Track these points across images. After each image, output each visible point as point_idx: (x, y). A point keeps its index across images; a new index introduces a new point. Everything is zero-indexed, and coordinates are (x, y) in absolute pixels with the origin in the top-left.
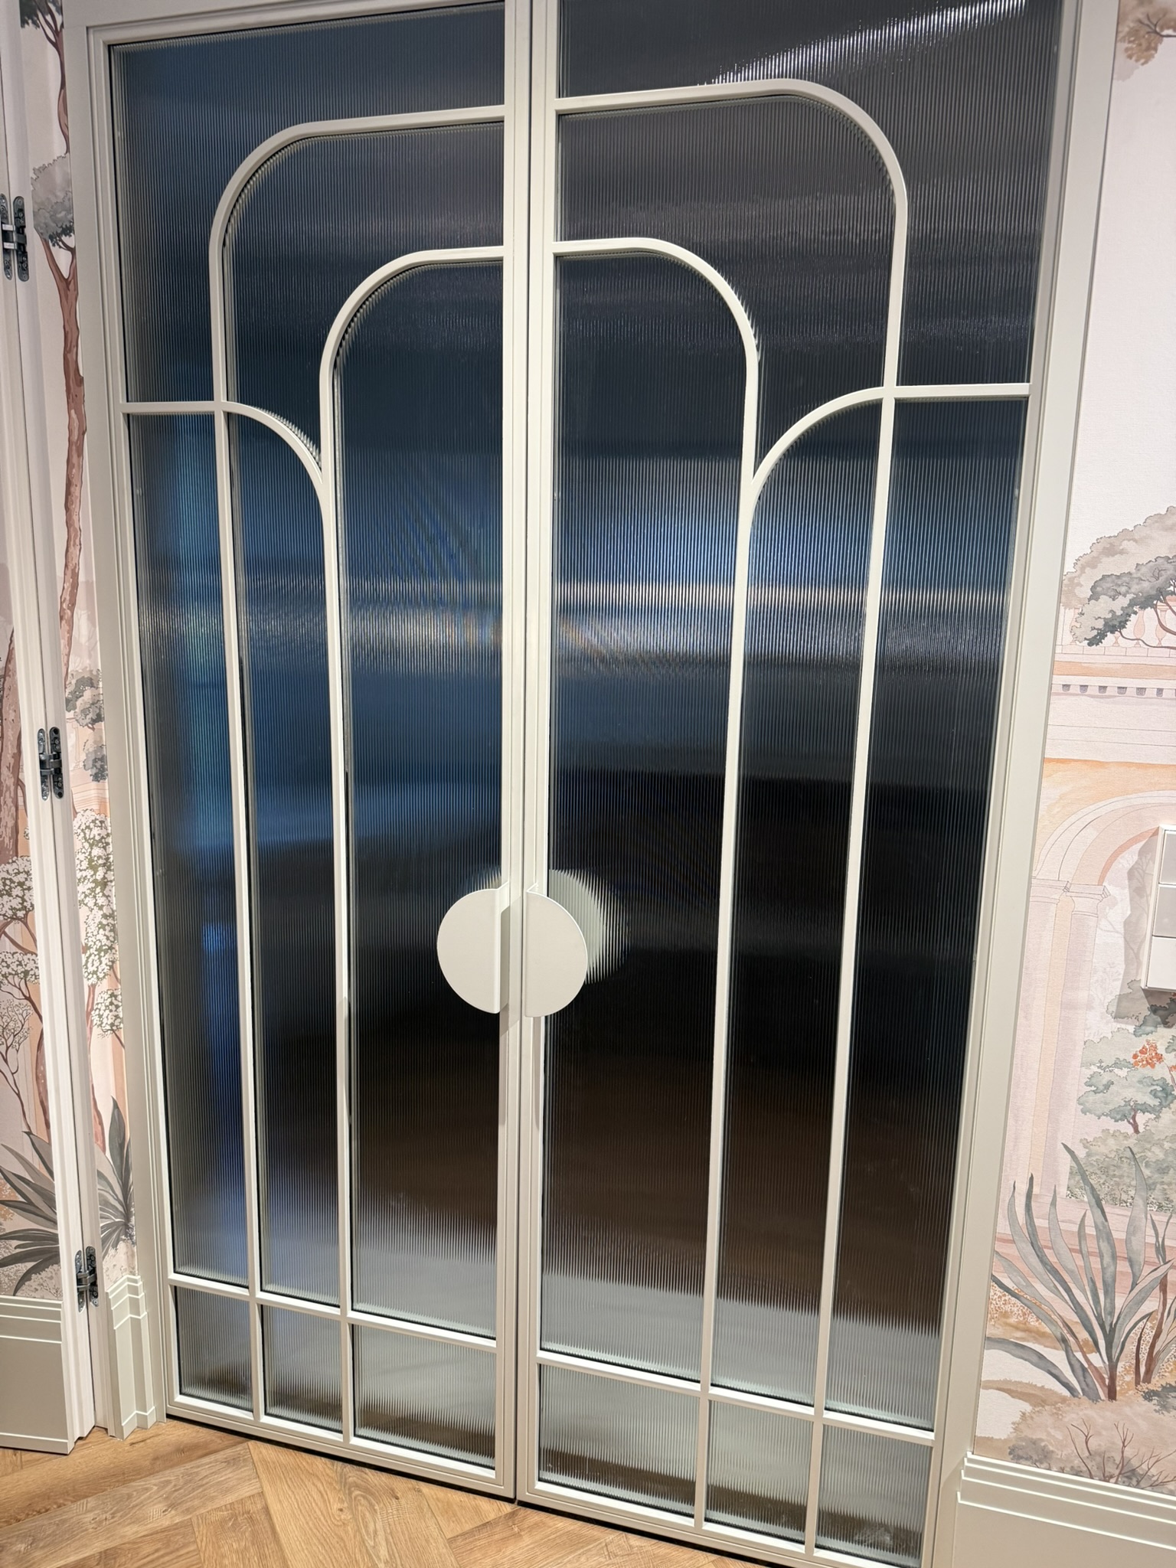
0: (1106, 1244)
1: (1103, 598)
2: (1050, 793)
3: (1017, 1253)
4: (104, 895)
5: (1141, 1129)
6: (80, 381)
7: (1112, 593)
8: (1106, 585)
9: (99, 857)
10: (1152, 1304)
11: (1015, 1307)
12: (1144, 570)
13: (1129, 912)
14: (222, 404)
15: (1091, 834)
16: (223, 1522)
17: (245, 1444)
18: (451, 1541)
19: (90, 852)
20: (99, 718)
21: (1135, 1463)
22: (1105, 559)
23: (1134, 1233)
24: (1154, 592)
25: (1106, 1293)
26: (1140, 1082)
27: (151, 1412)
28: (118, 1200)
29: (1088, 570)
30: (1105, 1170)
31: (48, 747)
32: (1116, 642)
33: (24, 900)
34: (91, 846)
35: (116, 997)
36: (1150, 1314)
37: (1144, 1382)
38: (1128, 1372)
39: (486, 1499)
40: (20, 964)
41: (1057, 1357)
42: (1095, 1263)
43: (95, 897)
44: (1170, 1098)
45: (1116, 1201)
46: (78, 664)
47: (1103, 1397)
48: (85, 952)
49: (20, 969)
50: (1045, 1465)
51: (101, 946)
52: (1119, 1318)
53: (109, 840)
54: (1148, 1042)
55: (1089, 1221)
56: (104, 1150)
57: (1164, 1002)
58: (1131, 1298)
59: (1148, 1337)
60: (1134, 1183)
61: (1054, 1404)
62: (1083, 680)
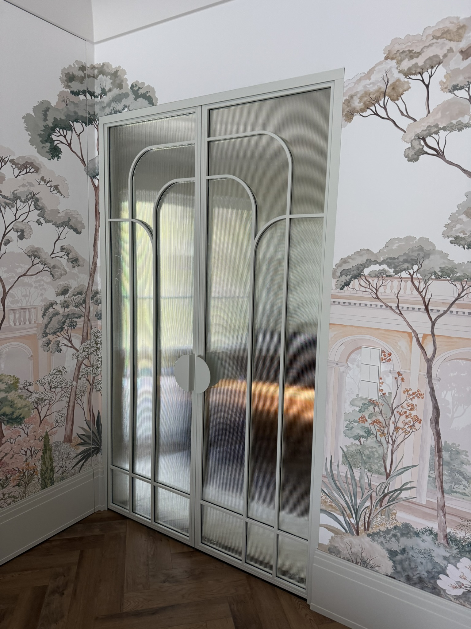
0: (354, 481)
1: (343, 276)
2: (331, 335)
3: (328, 482)
4: (99, 352)
5: (362, 443)
6: (99, 213)
7: (346, 274)
8: (344, 272)
9: (98, 341)
10: (368, 504)
11: (328, 500)
12: (354, 268)
15: (343, 347)
16: (113, 537)
17: (126, 520)
18: (173, 554)
19: (96, 339)
20: (100, 303)
21: (365, 559)
22: (344, 265)
23: (362, 479)
24: (357, 274)
25: (354, 498)
26: (361, 428)
28: (98, 441)
29: (339, 268)
30: (352, 456)
32: (348, 289)
35: (101, 381)
36: (368, 507)
37: (367, 530)
38: (362, 526)
39: (187, 546)
41: (341, 518)
42: (351, 487)
43: (96, 352)
44: (370, 434)
45: (357, 467)
46: (95, 288)
47: (355, 534)
51: (98, 366)
52: (358, 507)
53: (101, 336)
54: (363, 414)
55: (349, 473)
56: (95, 425)
57: (366, 402)
58: (362, 501)
59: (368, 515)
60: (361, 461)
61: (341, 535)
62: (339, 300)
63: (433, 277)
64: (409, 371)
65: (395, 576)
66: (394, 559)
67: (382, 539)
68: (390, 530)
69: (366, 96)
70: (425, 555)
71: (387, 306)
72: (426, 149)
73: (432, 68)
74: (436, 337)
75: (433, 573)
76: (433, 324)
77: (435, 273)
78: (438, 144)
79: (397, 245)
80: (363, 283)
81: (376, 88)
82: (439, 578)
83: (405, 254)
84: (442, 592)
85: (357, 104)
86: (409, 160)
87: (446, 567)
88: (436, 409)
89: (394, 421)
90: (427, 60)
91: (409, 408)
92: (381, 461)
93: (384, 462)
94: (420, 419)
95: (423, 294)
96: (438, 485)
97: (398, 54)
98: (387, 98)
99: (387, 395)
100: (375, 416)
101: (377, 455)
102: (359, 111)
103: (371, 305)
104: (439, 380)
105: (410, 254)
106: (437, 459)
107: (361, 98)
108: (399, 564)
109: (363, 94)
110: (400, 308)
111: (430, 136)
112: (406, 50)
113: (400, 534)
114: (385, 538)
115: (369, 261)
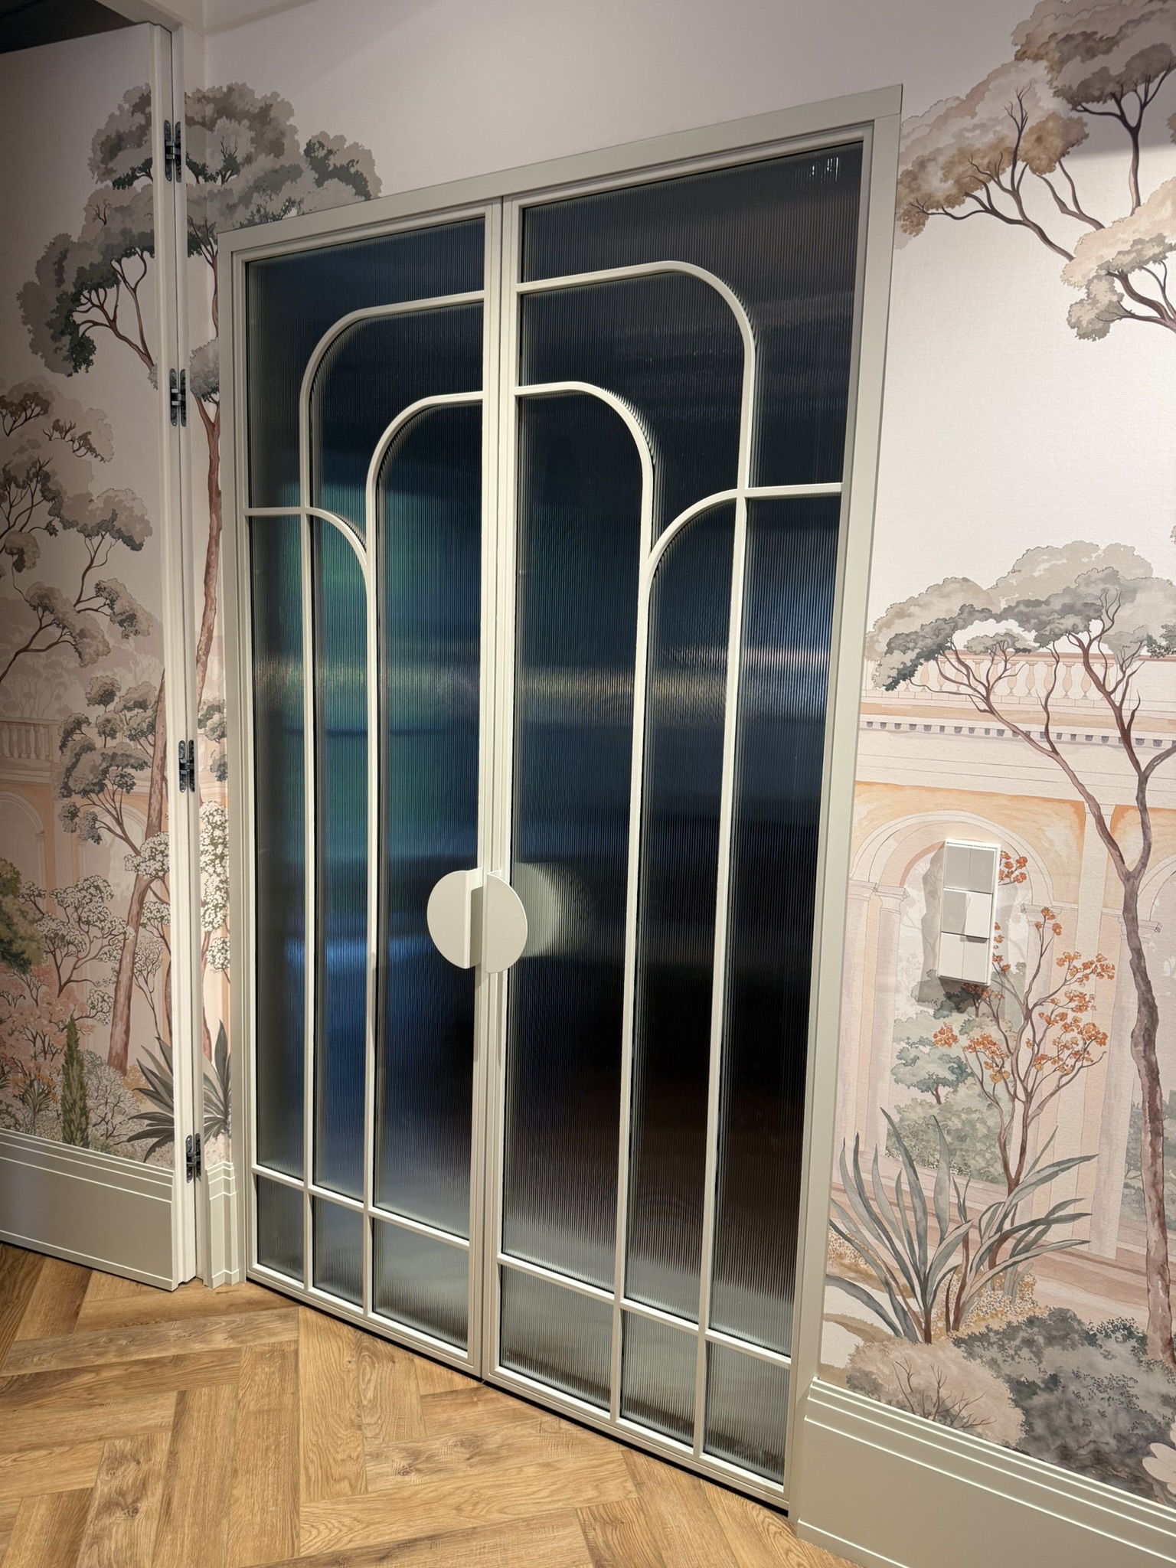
0: (918, 1200)
1: (896, 653)
2: (860, 810)
3: (848, 1202)
4: (221, 866)
5: (943, 1100)
6: (219, 493)
7: (903, 648)
8: (898, 642)
9: (220, 837)
10: (956, 1259)
11: (847, 1249)
12: (927, 629)
13: (925, 912)
14: (304, 508)
15: (892, 844)
16: (263, 1354)
17: (296, 1308)
18: (422, 1397)
19: (212, 834)
20: (223, 735)
21: (949, 1403)
22: (897, 621)
23: (940, 1194)
24: (935, 648)
25: (920, 1244)
26: (940, 1058)
27: (236, 1272)
28: (220, 1100)
29: (884, 629)
30: (915, 1134)
31: (187, 754)
32: (907, 688)
33: (163, 864)
34: (214, 828)
35: (226, 943)
36: (956, 1267)
37: (954, 1329)
38: (940, 1319)
39: (461, 1375)
40: (159, 911)
41: (882, 1298)
42: (910, 1216)
43: (214, 866)
44: (964, 1074)
45: (926, 1163)
46: (210, 695)
47: (920, 1339)
48: (203, 906)
49: (159, 915)
50: (876, 1396)
51: (217, 904)
52: (931, 1268)
53: (227, 825)
54: (945, 1024)
55: (904, 1179)
56: (210, 1059)
57: (956, 990)
58: (938, 1252)
59: (955, 1289)
60: (938, 1148)
61: (881, 1341)
62: (883, 719)
63: (1144, 652)
64: (1075, 906)
65: (1029, 1449)
66: (1028, 1404)
67: (994, 1352)
68: (1017, 1329)
69: (960, 163)
70: (1111, 1393)
71: (1016, 732)
72: (1129, 303)
73: (1148, 80)
74: (1150, 814)
75: (1134, 1440)
76: (1143, 779)
77: (1150, 641)
78: (1163, 289)
79: (1046, 565)
80: (950, 672)
81: (990, 138)
82: (1149, 1454)
83: (1067, 590)
84: (1156, 1487)
85: (937, 184)
86: (1082, 336)
87: (1168, 1424)
88: (1148, 1006)
89: (1032, 1039)
90: (1133, 58)
91: (1073, 1005)
92: (994, 1146)
93: (1003, 1148)
94: (1104, 1034)
95: (1117, 697)
96: (1150, 1207)
97: (1053, 45)
98: (1020, 165)
99: (1013, 970)
100: (980, 1026)
101: (982, 1130)
102: (943, 202)
103: (972, 730)
104: (1158, 930)
105: (1083, 589)
106: (1149, 1138)
107: (948, 168)
108: (1040, 1417)
109: (953, 156)
110: (1053, 737)
111: (1141, 268)
112: (1075, 32)
113: (1045, 1338)
114: (1002, 1348)
115: (967, 610)
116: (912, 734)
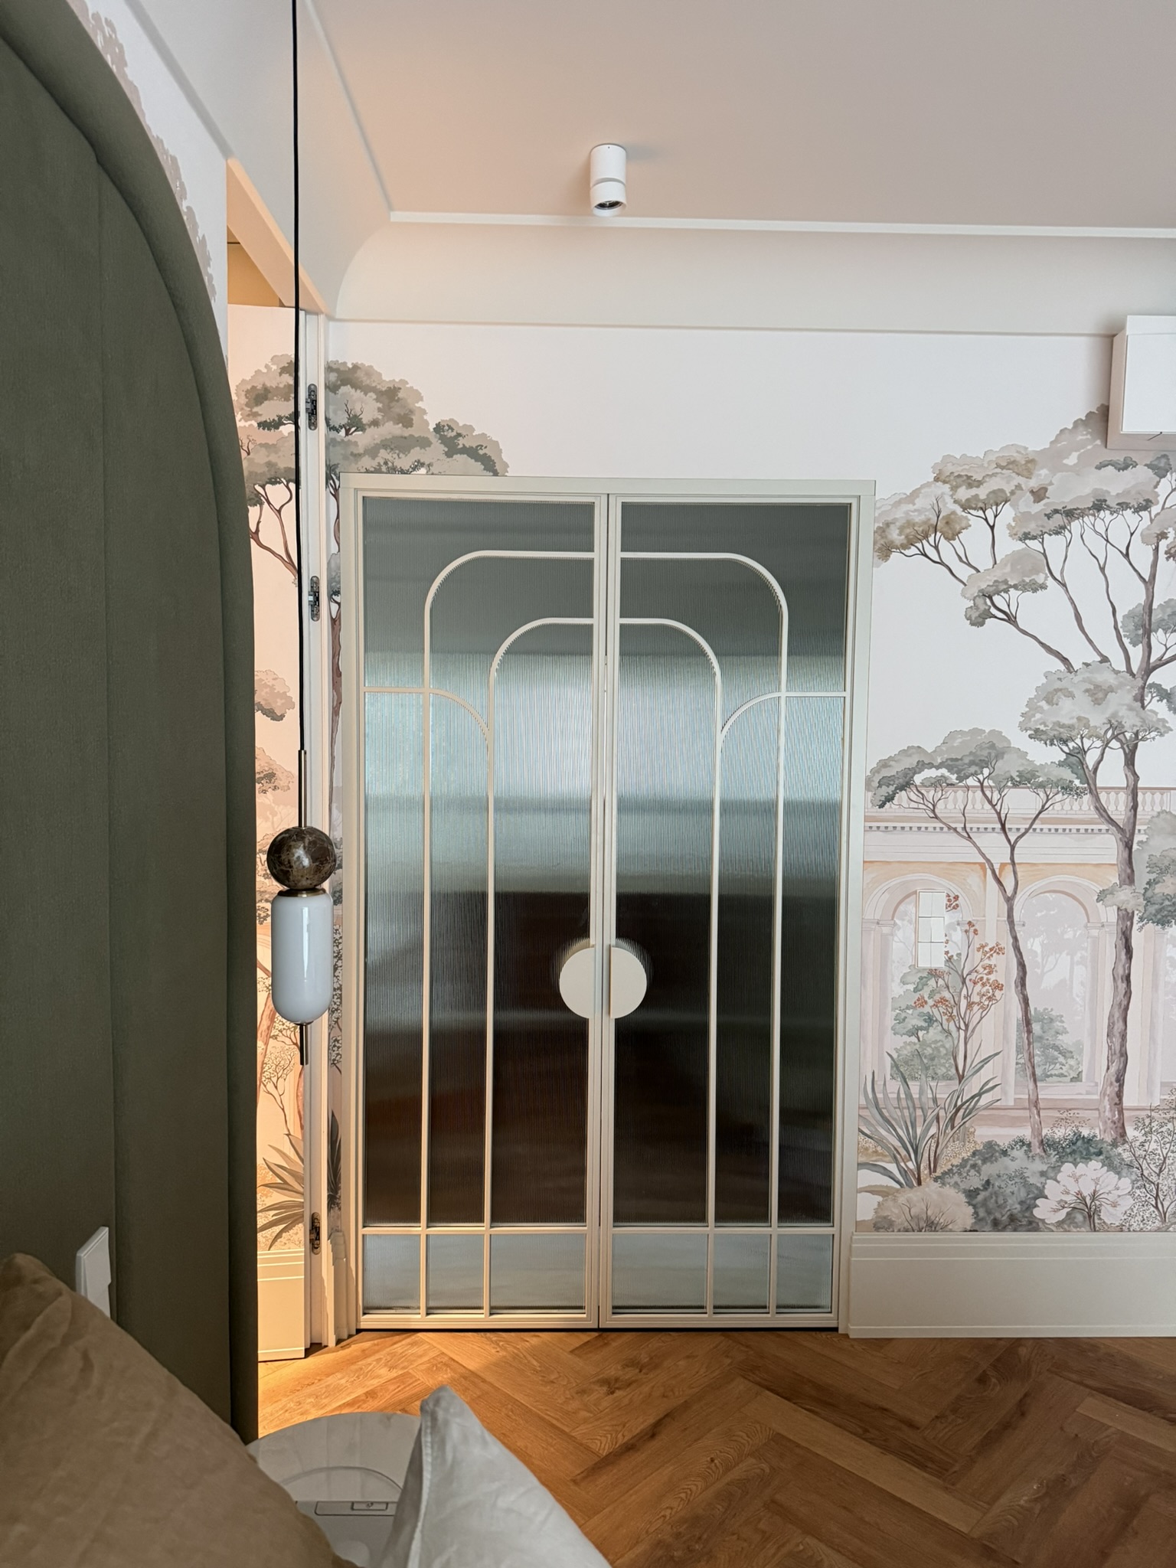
0: (910, 1101)
1: (884, 787)
2: (868, 878)
3: (869, 1115)
4: (335, 976)
5: (921, 1039)
6: (340, 674)
7: (887, 785)
8: (884, 781)
10: (933, 1130)
11: (871, 1144)
12: (900, 774)
15: (887, 896)
20: (339, 867)
21: (933, 1218)
22: (883, 770)
23: (922, 1094)
24: (905, 784)
25: (912, 1128)
26: (918, 1015)
29: (876, 774)
30: (906, 1063)
32: (890, 806)
35: (338, 1041)
36: (933, 1135)
37: (933, 1173)
38: (925, 1168)
39: (583, 1333)
41: (892, 1167)
42: (906, 1112)
44: (932, 1022)
45: (914, 1078)
47: (915, 1185)
50: (891, 1230)
52: (919, 1140)
53: (341, 941)
54: (920, 994)
55: (902, 1091)
58: (923, 1130)
59: (933, 1148)
60: (920, 1067)
61: (893, 1194)
62: (878, 824)
63: (1009, 784)
64: (983, 918)
65: (977, 1228)
66: (975, 1202)
67: (956, 1178)
68: (968, 1159)
69: (908, 527)
70: (1017, 1180)
71: (950, 828)
72: (993, 611)
73: (997, 505)
74: (1017, 866)
75: (1028, 1202)
76: (1013, 848)
77: (1012, 779)
78: (1009, 606)
79: (959, 740)
80: (913, 797)
81: (923, 518)
82: (1036, 1206)
83: (971, 753)
84: (1040, 1224)
85: (895, 536)
86: (972, 624)
87: (1044, 1187)
88: (1022, 966)
89: (966, 994)
90: (990, 493)
91: (986, 972)
92: (950, 1059)
93: (955, 1059)
94: (1002, 985)
95: (998, 807)
96: (1029, 1072)
97: (952, 478)
98: (938, 534)
99: (955, 958)
100: (939, 993)
101: (943, 1051)
102: (899, 546)
103: (926, 828)
104: (1024, 925)
105: (979, 753)
106: (1026, 1035)
107: (901, 529)
108: (982, 1207)
109: (904, 523)
110: (968, 830)
111: (998, 594)
112: (962, 474)
113: (982, 1160)
114: (960, 1174)
115: (920, 764)
116: (895, 832)
